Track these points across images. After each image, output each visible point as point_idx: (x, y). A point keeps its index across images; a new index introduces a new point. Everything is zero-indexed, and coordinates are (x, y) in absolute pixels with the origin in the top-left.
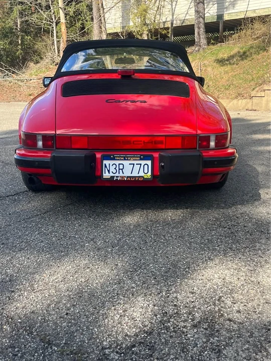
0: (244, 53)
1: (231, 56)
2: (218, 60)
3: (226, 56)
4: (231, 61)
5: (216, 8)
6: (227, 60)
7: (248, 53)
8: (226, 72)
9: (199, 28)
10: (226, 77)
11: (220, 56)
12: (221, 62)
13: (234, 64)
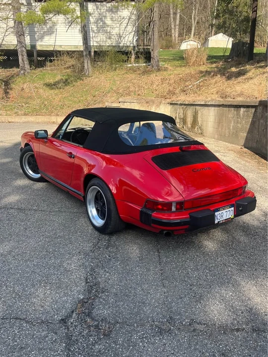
0: (66, 80)
1: (56, 82)
2: (46, 84)
3: (52, 81)
4: (57, 86)
5: (29, 39)
6: (54, 85)
7: (69, 81)
8: (56, 95)
9: (23, 55)
10: (57, 99)
11: (47, 81)
12: (50, 86)
13: (60, 88)
